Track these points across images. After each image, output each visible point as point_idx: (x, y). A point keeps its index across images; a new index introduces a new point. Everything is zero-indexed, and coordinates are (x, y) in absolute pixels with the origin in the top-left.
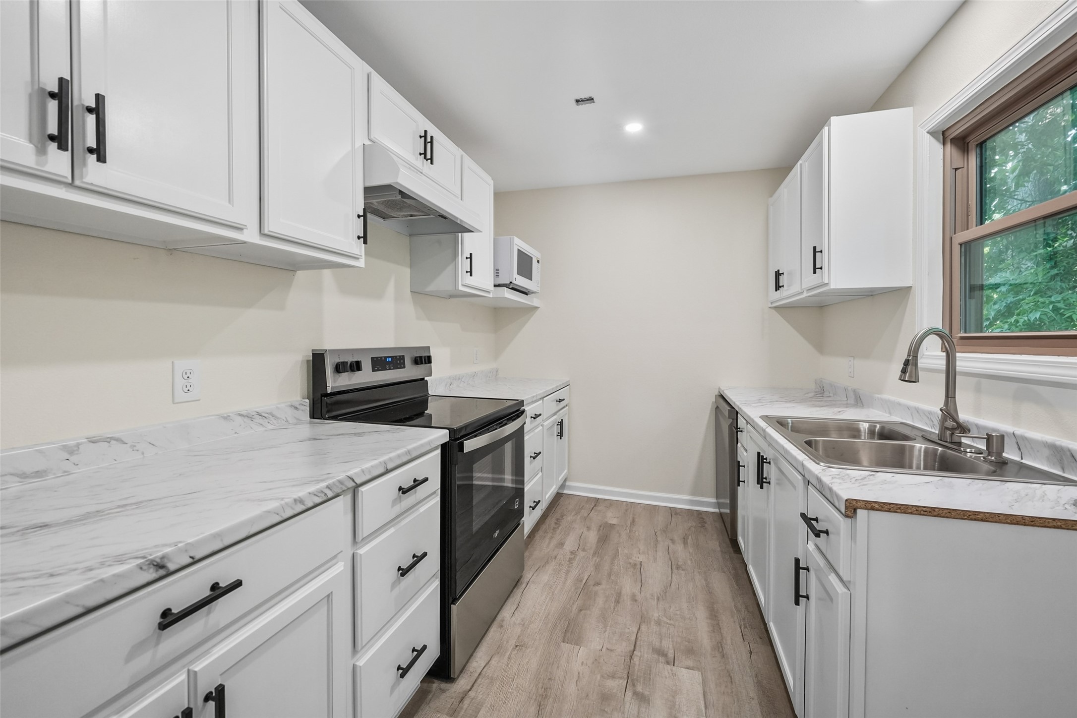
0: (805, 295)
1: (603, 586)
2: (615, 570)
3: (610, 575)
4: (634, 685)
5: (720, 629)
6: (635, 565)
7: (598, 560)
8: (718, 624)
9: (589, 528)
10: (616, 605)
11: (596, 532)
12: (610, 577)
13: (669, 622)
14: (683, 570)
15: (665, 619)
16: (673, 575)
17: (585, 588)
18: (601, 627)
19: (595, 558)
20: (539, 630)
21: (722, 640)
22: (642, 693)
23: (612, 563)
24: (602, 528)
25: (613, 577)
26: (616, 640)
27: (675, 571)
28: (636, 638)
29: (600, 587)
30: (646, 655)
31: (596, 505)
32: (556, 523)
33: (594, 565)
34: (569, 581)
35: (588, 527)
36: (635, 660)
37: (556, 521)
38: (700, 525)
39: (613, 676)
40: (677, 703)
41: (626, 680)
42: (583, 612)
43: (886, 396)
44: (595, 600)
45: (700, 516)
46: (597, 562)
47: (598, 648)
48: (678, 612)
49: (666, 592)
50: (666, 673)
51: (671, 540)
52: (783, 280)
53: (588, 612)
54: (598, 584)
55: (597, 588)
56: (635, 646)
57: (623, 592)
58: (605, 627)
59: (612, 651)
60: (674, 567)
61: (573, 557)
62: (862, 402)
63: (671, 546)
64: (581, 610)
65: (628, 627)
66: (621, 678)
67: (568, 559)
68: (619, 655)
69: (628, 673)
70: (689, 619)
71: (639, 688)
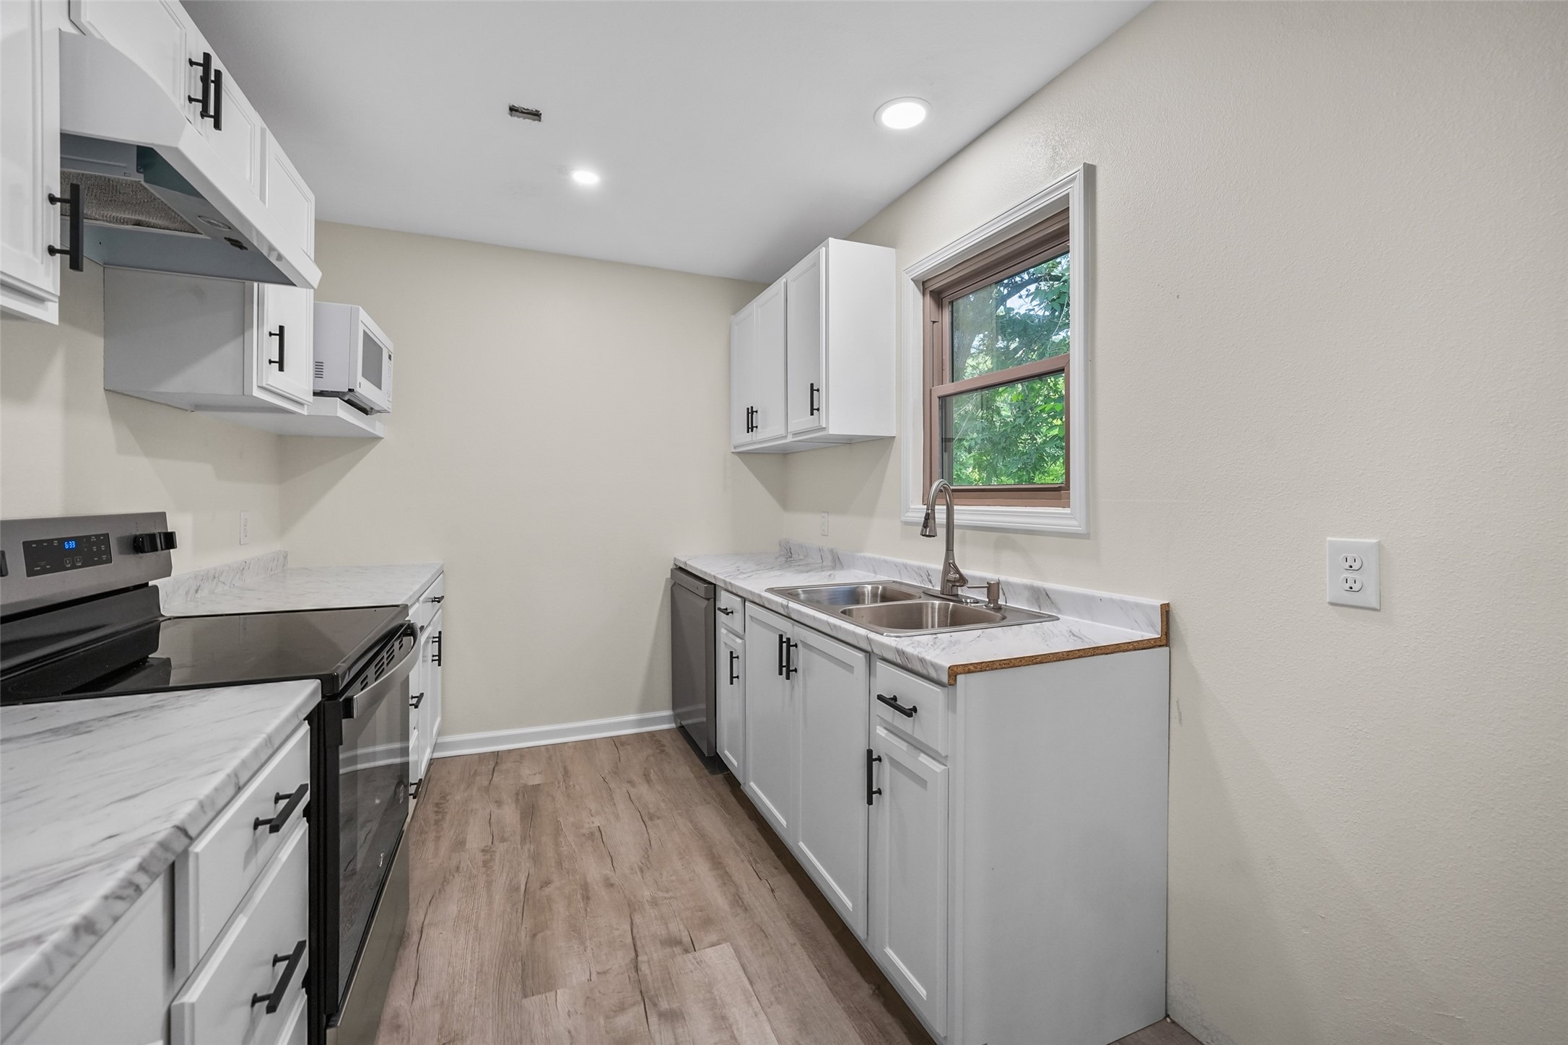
0: (790, 439)
1: (557, 882)
2: (566, 852)
3: (559, 864)
4: (655, 1005)
5: (730, 877)
6: (592, 834)
7: (532, 847)
8: (727, 873)
9: (499, 803)
10: (587, 903)
11: (514, 805)
12: (562, 865)
13: (666, 895)
14: (659, 818)
15: (661, 894)
16: (649, 831)
17: (528, 899)
18: (576, 946)
19: (527, 846)
20: (475, 998)
21: (737, 890)
22: (670, 1009)
23: (557, 844)
24: (521, 795)
25: (566, 865)
26: (606, 954)
27: (649, 823)
28: (633, 938)
29: (552, 886)
30: (655, 955)
31: (497, 763)
32: (436, 812)
33: (529, 857)
34: (497, 897)
35: (496, 802)
36: (643, 969)
37: (436, 809)
38: (658, 751)
39: (622, 1008)
40: (717, 998)
41: (643, 1004)
42: (539, 936)
43: (868, 555)
44: (551, 910)
45: (654, 738)
46: (532, 850)
47: (583, 978)
48: (673, 878)
49: (648, 856)
50: (690, 966)
51: (628, 782)
52: (758, 419)
53: (548, 933)
54: (547, 883)
55: (547, 890)
56: (636, 951)
57: (589, 880)
58: (582, 943)
59: (605, 973)
60: (646, 819)
61: (488, 856)
62: (840, 562)
63: (632, 791)
64: (534, 936)
65: (615, 927)
66: (634, 1004)
67: (482, 863)
68: (618, 974)
69: (641, 992)
70: (690, 880)
71: (664, 1005)
